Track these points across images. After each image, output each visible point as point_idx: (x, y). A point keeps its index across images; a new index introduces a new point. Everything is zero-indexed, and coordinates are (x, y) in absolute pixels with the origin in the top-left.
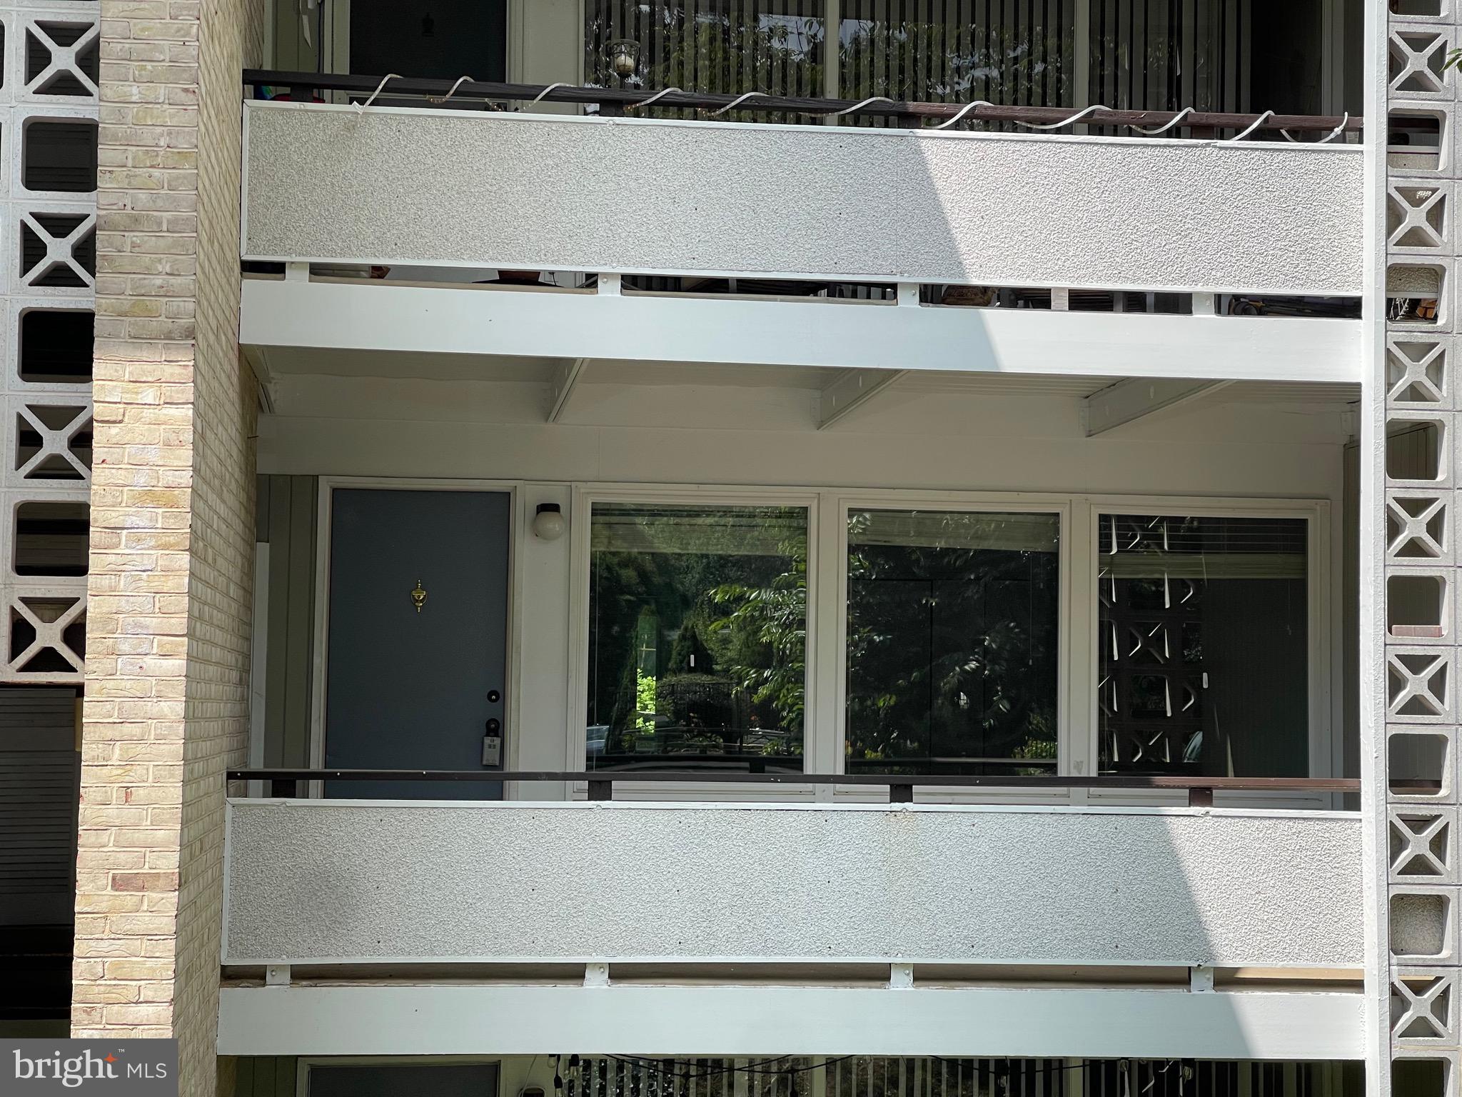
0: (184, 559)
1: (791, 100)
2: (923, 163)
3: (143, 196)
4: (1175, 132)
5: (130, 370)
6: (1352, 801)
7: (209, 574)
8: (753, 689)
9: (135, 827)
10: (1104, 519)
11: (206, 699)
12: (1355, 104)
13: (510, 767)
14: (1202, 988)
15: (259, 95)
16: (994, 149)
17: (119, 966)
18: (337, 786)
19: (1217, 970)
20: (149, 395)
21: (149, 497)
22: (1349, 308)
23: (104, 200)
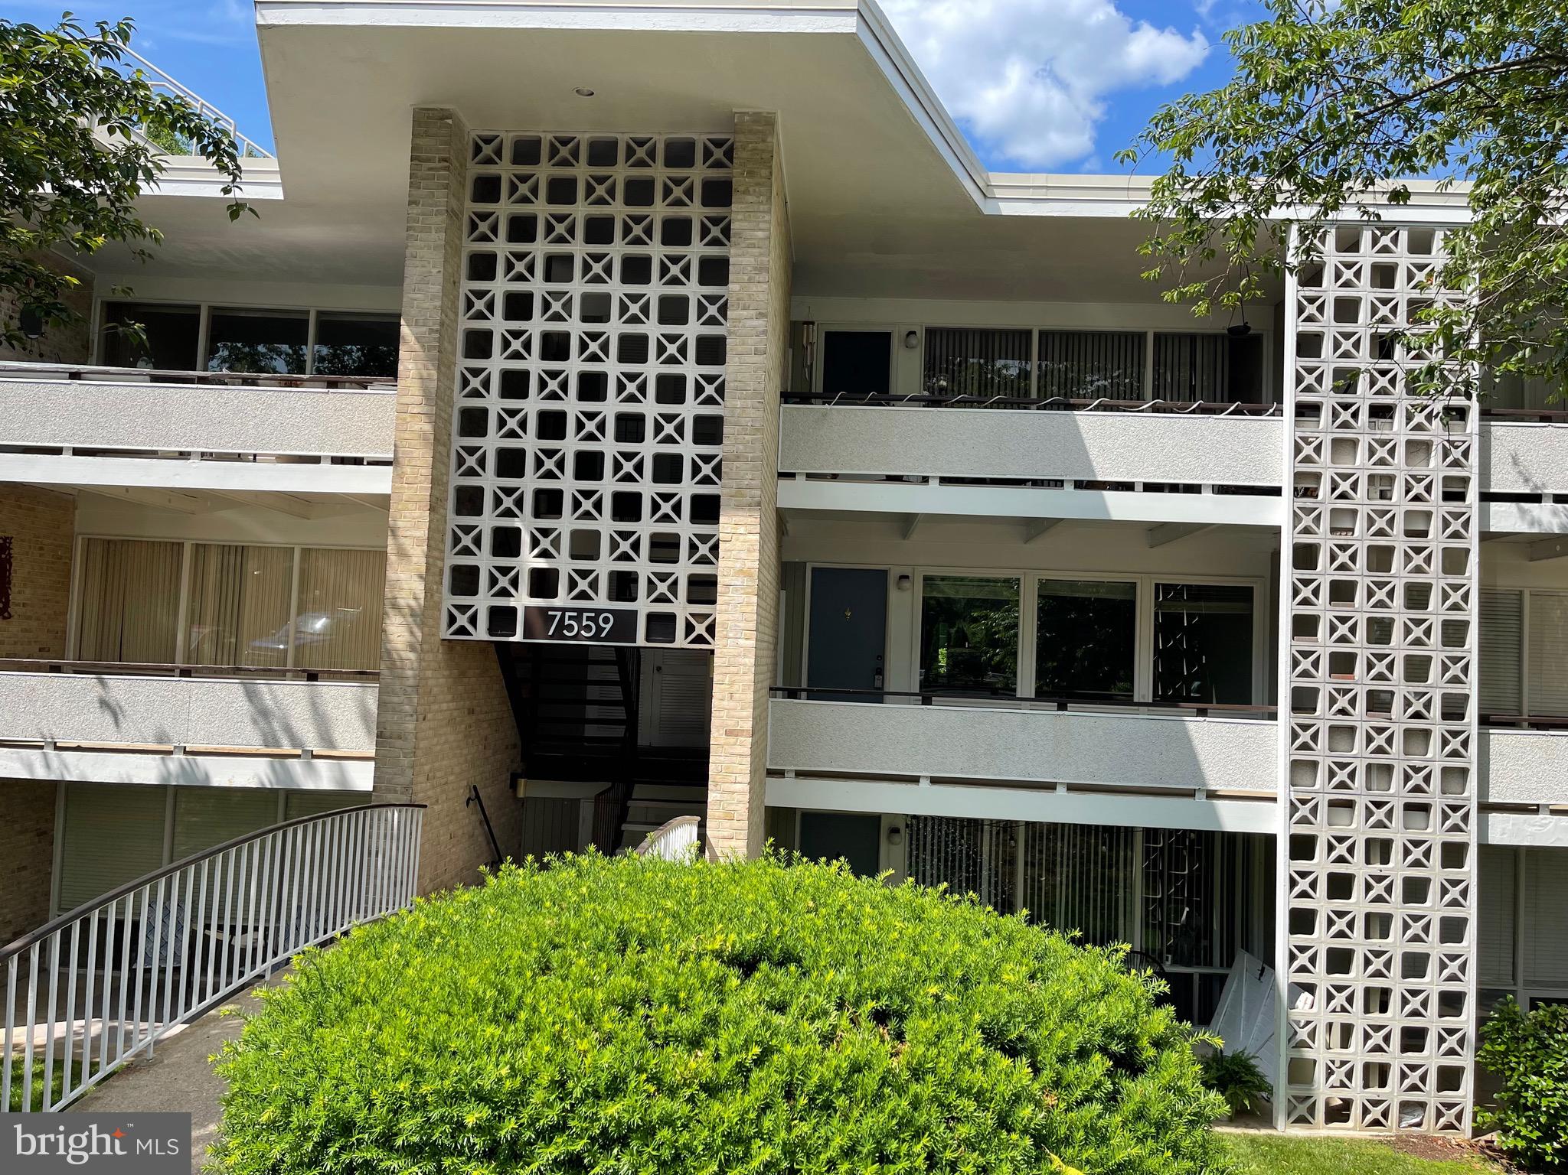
0: (755, 599)
1: (1015, 399)
2: (1077, 426)
3: (741, 446)
4: (1193, 412)
5: (735, 519)
6: (1273, 716)
7: (764, 605)
8: (991, 658)
9: (734, 709)
10: (1157, 586)
11: (762, 657)
12: (1279, 398)
13: (886, 690)
14: (1201, 798)
15: (786, 402)
16: (1110, 420)
17: (728, 768)
18: (812, 695)
19: (1208, 791)
20: (742, 530)
21: (741, 572)
22: (1276, 491)
23: (726, 449)
